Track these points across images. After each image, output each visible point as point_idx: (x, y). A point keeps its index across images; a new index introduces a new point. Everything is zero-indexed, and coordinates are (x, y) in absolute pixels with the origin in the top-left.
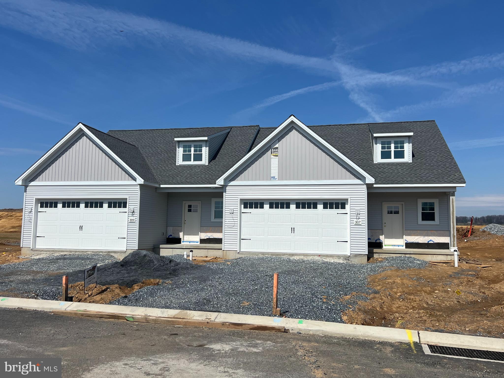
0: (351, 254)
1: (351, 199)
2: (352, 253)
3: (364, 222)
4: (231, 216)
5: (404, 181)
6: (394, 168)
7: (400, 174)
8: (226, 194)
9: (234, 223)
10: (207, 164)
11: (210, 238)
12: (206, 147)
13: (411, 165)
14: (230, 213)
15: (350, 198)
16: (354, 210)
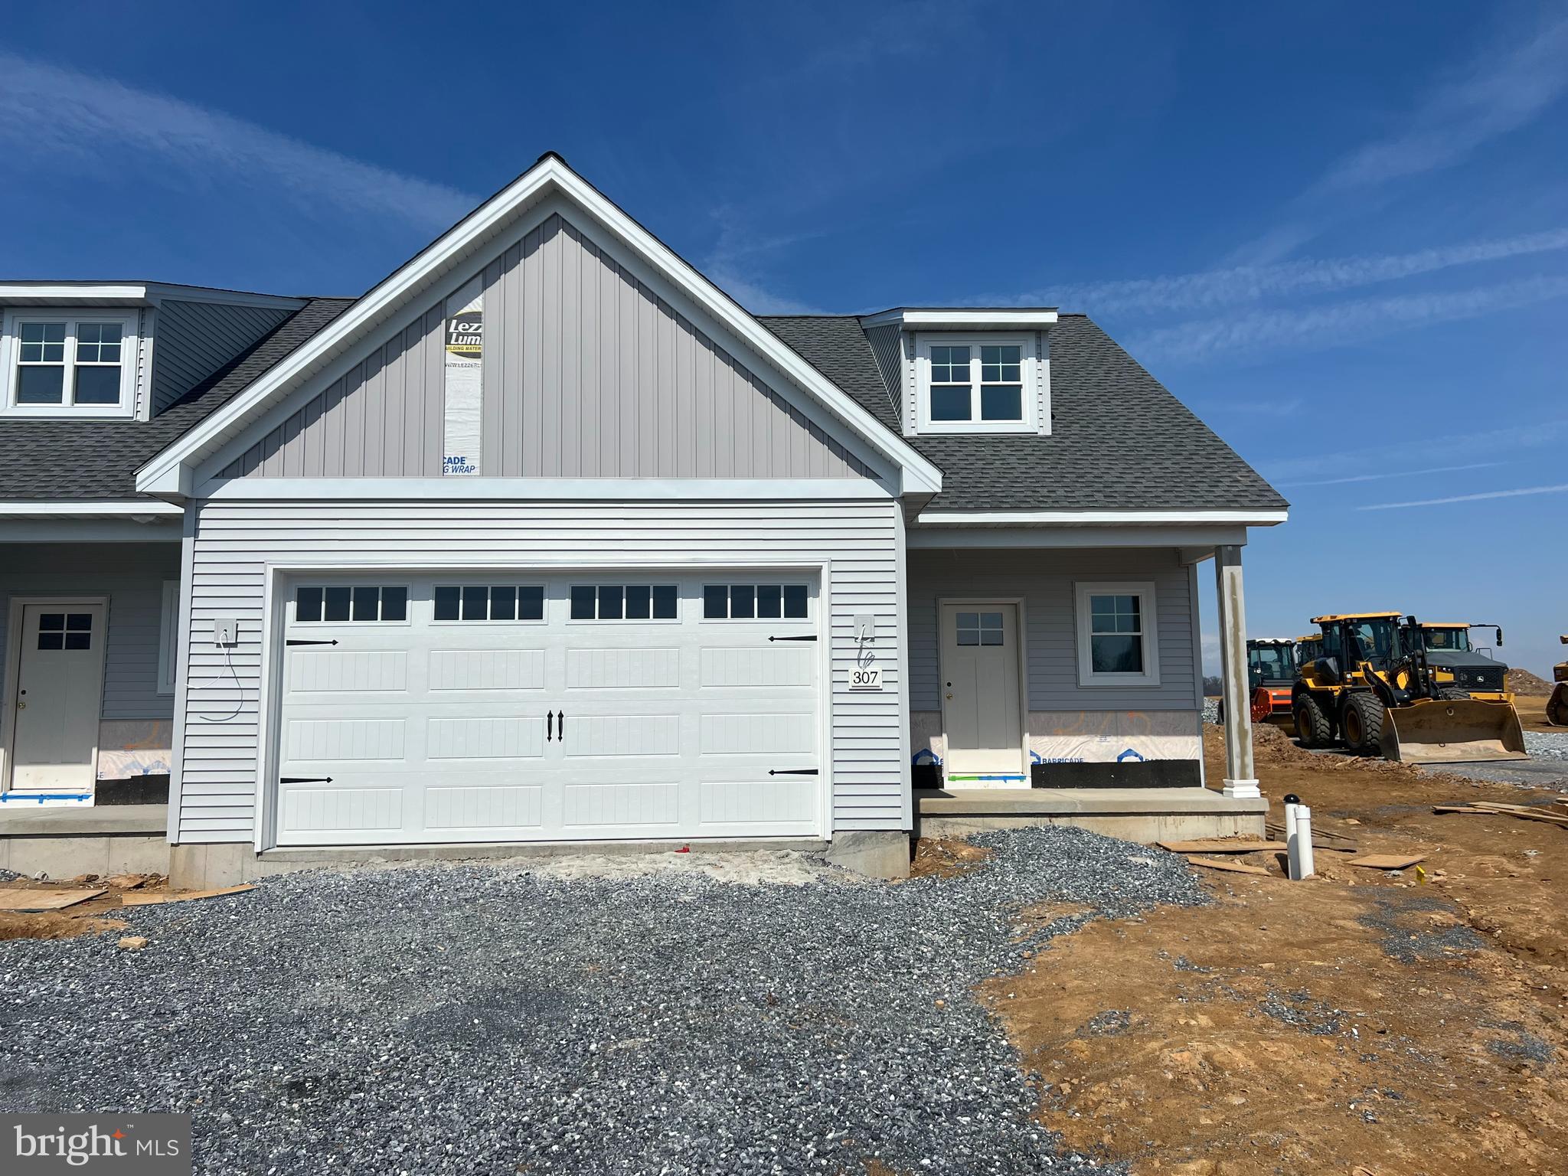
0: (833, 832)
1: (837, 567)
2: (840, 825)
3: (893, 677)
4: (223, 660)
5: (1041, 499)
6: (987, 452)
7: (1020, 475)
8: (199, 546)
9: (237, 695)
10: (144, 416)
11: (149, 774)
12: (141, 335)
13: (1050, 442)
14: (218, 645)
15: (830, 567)
16: (849, 621)
